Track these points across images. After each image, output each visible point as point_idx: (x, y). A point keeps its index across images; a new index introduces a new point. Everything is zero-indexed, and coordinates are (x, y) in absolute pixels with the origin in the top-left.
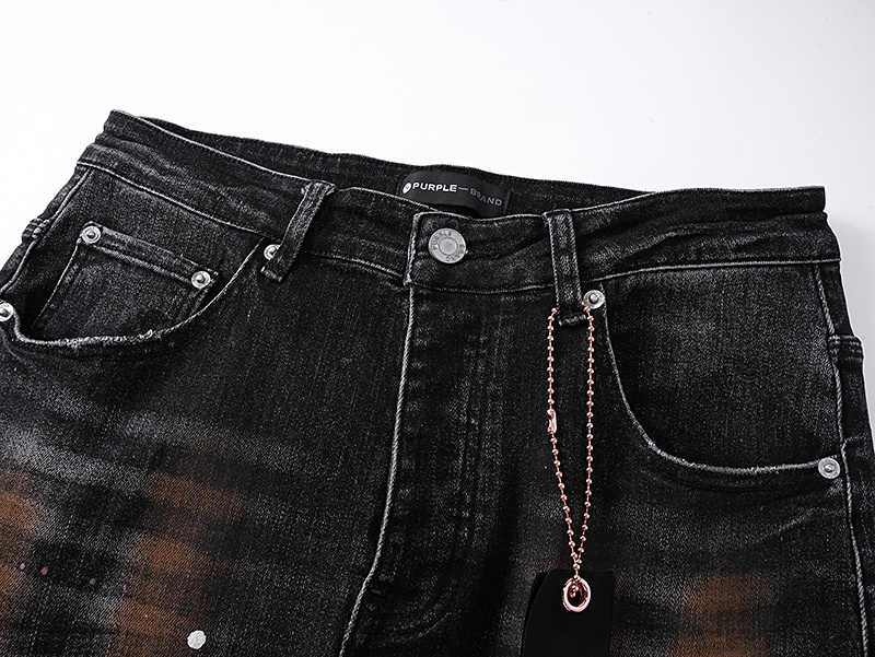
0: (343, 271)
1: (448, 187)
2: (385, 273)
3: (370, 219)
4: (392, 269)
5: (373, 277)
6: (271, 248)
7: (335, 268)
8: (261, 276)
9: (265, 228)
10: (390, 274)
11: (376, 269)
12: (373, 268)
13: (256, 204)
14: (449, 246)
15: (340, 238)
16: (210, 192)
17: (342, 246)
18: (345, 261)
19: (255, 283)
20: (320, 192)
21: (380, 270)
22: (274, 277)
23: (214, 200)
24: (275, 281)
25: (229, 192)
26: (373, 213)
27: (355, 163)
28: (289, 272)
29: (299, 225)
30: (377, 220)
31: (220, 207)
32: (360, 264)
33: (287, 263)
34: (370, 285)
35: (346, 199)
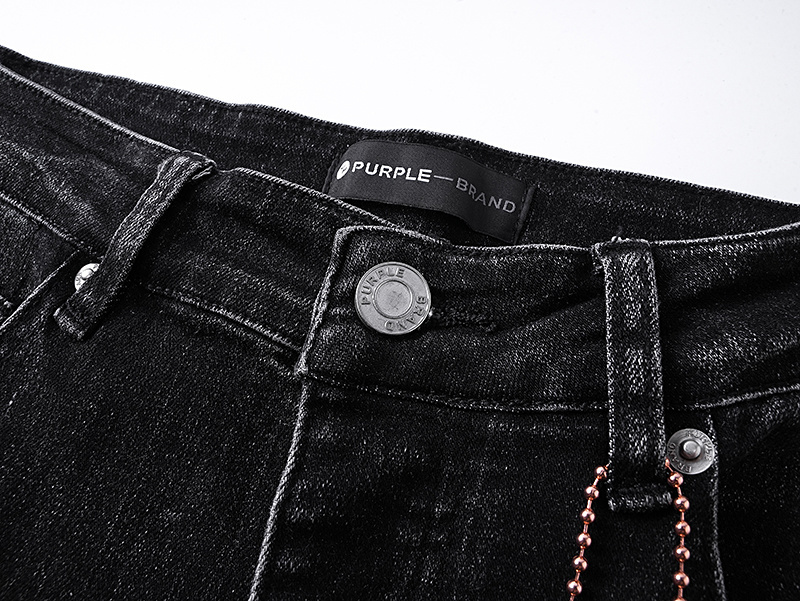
0: (193, 328)
1: (415, 174)
2: (269, 340)
3: (262, 230)
4: (284, 335)
5: (247, 347)
6: (86, 271)
7: (181, 321)
8: (52, 322)
9: (84, 233)
10: (279, 344)
11: (254, 331)
12: (248, 329)
13: (83, 188)
14: (394, 299)
15: (197, 263)
16: (24, 164)
17: (199, 279)
18: (201, 310)
19: (39, 339)
20: (179, 173)
21: (260, 334)
22: (71, 329)
23: (26, 176)
24: (72, 337)
25: (51, 165)
26: (266, 218)
27: (263, 121)
28: (101, 321)
29: (131, 234)
30: (272, 231)
31: (33, 189)
32: (225, 318)
33: (98, 303)
34: (240, 361)
35: (221, 189)
